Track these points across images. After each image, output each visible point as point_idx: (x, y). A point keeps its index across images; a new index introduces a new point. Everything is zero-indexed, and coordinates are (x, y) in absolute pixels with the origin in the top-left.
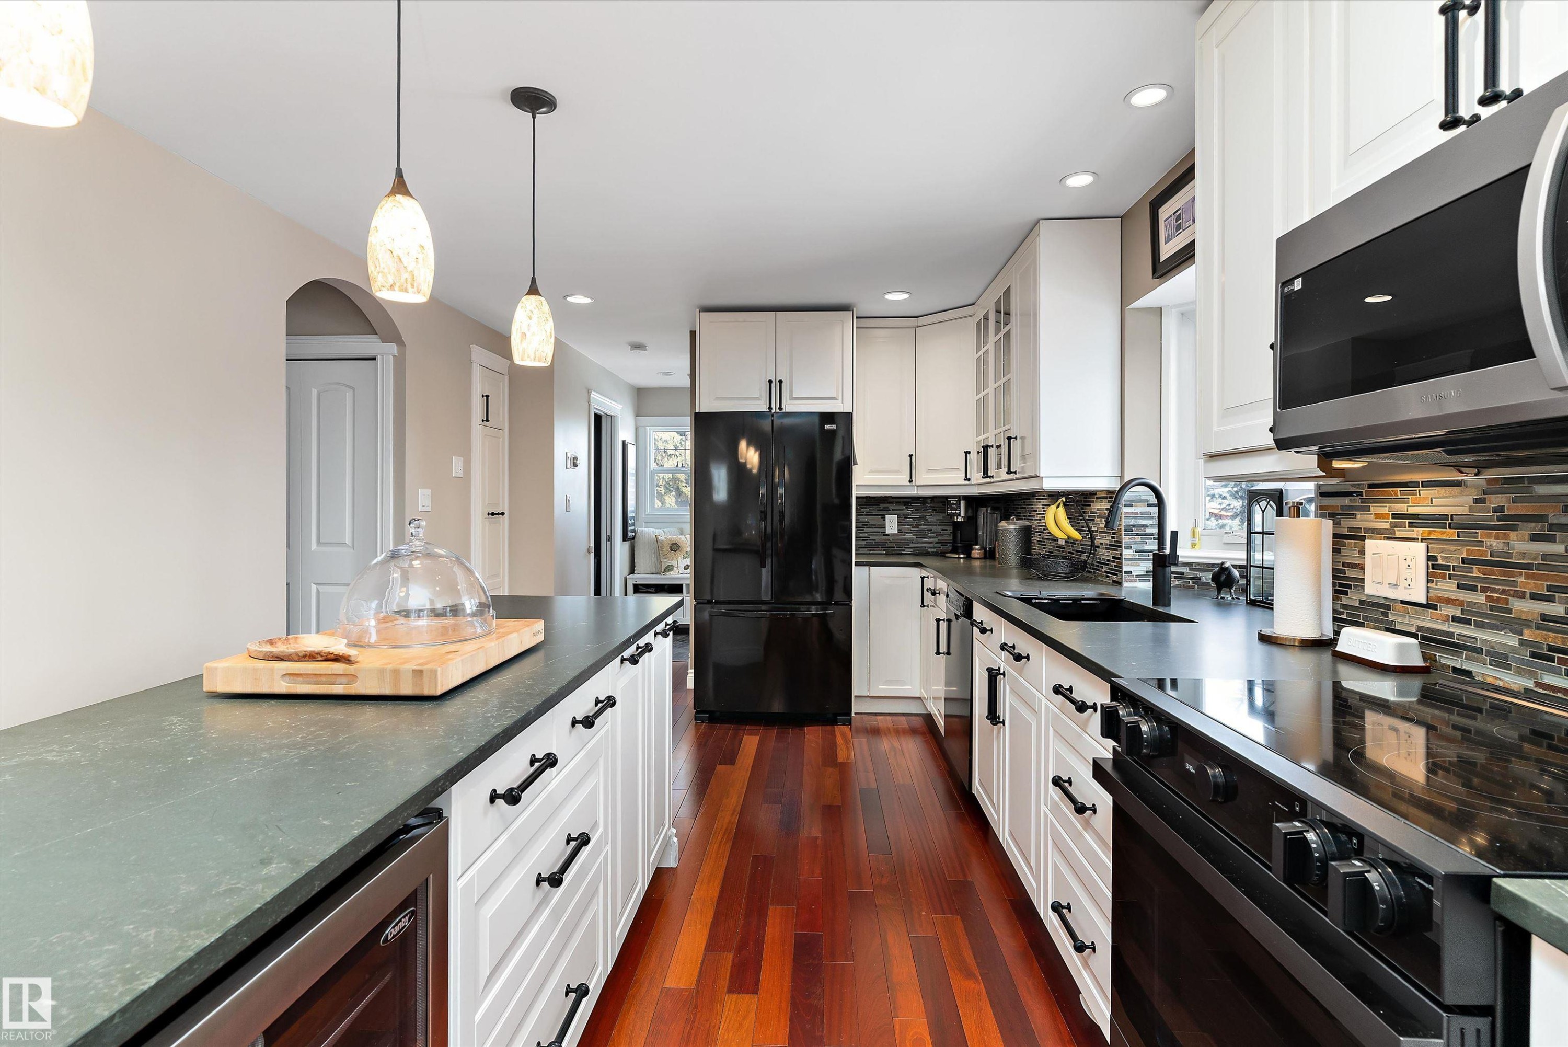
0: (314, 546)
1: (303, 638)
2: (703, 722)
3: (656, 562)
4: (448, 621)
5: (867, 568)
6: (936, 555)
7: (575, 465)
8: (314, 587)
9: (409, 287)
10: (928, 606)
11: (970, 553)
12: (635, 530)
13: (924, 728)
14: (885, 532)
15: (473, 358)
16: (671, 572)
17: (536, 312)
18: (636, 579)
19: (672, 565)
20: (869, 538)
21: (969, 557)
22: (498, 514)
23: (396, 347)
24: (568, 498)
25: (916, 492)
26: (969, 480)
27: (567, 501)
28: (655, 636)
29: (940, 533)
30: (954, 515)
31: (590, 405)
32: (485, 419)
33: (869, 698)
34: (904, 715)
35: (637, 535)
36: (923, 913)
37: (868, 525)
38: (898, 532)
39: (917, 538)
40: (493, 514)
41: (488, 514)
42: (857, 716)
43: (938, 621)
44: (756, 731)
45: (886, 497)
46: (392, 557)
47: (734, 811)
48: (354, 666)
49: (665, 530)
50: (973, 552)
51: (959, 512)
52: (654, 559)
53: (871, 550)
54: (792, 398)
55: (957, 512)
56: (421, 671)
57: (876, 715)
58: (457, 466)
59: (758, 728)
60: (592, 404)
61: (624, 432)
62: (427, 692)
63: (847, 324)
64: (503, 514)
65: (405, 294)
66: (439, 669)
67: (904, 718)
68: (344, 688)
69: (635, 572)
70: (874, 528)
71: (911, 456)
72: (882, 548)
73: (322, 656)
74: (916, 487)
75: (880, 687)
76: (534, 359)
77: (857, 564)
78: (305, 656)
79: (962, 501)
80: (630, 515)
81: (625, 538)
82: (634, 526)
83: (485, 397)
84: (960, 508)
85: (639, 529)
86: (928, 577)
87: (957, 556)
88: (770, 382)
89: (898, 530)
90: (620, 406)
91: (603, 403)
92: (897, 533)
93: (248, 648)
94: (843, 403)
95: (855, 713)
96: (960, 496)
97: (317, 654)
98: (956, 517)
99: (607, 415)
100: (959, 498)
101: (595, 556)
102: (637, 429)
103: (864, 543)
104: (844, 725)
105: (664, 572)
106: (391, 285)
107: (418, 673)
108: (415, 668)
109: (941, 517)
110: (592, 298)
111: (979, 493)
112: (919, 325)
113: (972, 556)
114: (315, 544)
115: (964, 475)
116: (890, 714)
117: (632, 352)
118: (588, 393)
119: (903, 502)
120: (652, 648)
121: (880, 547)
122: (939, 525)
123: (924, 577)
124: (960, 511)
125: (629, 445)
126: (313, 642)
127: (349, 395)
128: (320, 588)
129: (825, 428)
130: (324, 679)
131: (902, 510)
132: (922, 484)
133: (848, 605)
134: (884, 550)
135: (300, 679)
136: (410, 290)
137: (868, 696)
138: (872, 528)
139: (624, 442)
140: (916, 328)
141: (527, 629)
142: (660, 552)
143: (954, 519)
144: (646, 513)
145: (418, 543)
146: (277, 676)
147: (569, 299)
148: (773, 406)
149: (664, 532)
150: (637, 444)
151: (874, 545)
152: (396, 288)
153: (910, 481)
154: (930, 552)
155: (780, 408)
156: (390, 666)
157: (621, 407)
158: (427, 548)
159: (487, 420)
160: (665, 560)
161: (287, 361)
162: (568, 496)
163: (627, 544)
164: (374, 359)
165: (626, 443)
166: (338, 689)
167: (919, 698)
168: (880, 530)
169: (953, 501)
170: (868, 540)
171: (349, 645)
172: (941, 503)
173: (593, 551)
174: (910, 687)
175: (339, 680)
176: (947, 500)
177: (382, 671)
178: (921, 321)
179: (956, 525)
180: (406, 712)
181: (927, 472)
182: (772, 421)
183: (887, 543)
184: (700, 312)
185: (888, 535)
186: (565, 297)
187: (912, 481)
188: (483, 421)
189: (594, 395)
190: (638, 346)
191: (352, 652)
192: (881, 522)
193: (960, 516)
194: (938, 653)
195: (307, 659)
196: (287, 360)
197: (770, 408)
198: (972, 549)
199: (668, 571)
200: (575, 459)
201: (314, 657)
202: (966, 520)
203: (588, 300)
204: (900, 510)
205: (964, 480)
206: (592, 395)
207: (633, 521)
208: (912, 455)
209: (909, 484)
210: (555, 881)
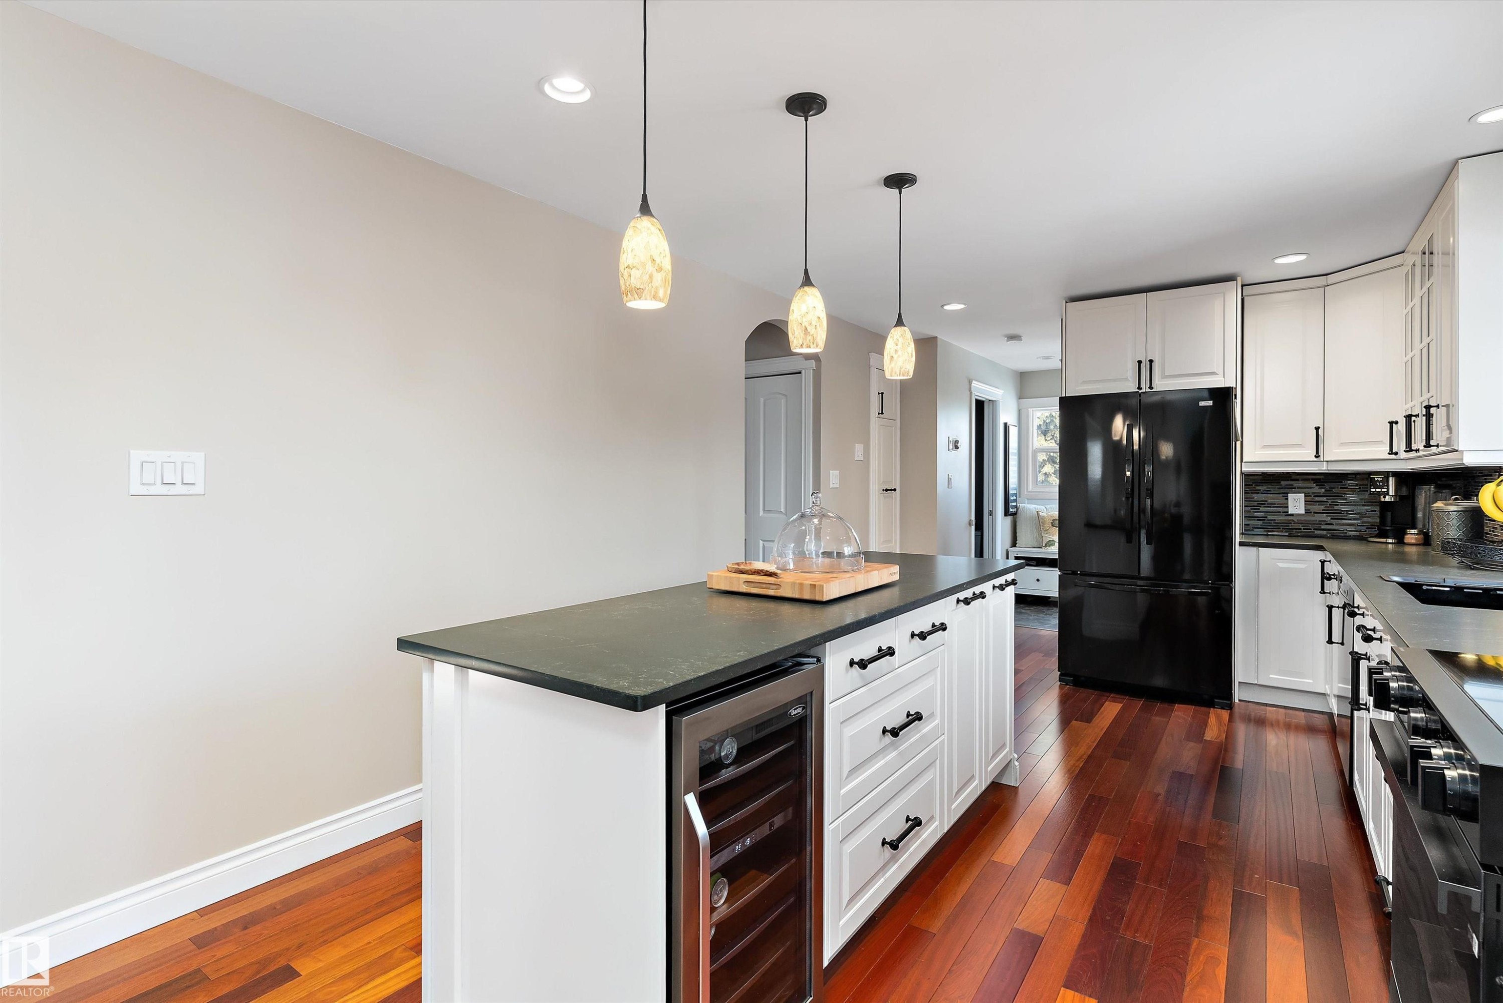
0: (761, 513)
1: (754, 563)
2: (1067, 684)
3: (1038, 537)
4: (835, 560)
5: (1255, 549)
6: (1355, 538)
7: (957, 448)
8: (761, 542)
9: (811, 344)
10: (1330, 593)
11: (1403, 538)
12: (1017, 505)
13: (1325, 727)
14: (1288, 512)
15: (872, 363)
16: (1052, 547)
17: (901, 340)
18: (1017, 552)
19: (1053, 541)
20: (1266, 517)
21: (1400, 541)
22: (891, 490)
23: (814, 362)
24: (950, 477)
25: (1324, 469)
26: (1396, 454)
27: (949, 480)
28: (994, 589)
29: (1366, 514)
30: (1379, 494)
31: (971, 393)
32: (881, 412)
33: (1257, 687)
34: (1303, 710)
35: (1019, 511)
36: (1256, 876)
37: (1265, 504)
38: (1306, 513)
39: (1332, 519)
40: (887, 490)
41: (883, 490)
42: (1242, 703)
43: (1330, 608)
44: (1120, 700)
45: (1288, 473)
46: (802, 516)
47: (1081, 758)
48: (779, 580)
49: (1048, 507)
50: (1407, 536)
51: (1386, 490)
52: (1036, 534)
53: (1269, 531)
54: (1164, 377)
55: (1383, 490)
56: (815, 585)
57: (1266, 706)
58: (859, 451)
59: (1122, 697)
60: (973, 392)
61: (1006, 414)
62: (818, 598)
63: (1231, 295)
64: (895, 490)
65: (810, 349)
66: (825, 585)
67: (1303, 713)
68: (774, 592)
69: (1017, 546)
70: (1273, 507)
71: (1317, 429)
72: (1283, 529)
73: (763, 573)
74: (1325, 462)
75: (1271, 676)
76: (900, 374)
77: (1241, 544)
78: (755, 572)
79: (1391, 478)
80: (1011, 492)
81: (1007, 513)
82: (1017, 502)
83: (881, 395)
84: (1388, 486)
85: (1021, 505)
86: (1330, 561)
87: (1384, 540)
88: (1140, 362)
89: (1305, 510)
90: (1000, 391)
91: (982, 390)
92: (1304, 513)
93: (727, 566)
94: (1224, 377)
95: (1239, 700)
96: (1388, 473)
97: (761, 571)
98: (1382, 497)
99: (989, 400)
100: (1387, 475)
101: (976, 530)
102: (1019, 411)
103: (1260, 523)
104: (1222, 708)
105: (1046, 546)
106: (801, 345)
107: (813, 586)
108: (811, 583)
109: (1366, 496)
110: (965, 304)
111: (1412, 469)
112: (1329, 283)
113: (1406, 541)
114: (762, 512)
115: (1388, 448)
116: (1285, 707)
117: (1009, 342)
118: (970, 382)
119: (1313, 480)
120: (986, 596)
121: (1281, 528)
122: (1363, 505)
123: (1325, 561)
124: (1388, 489)
125: (1010, 427)
126: (759, 565)
127: (783, 401)
128: (765, 543)
129: (1200, 405)
130: (764, 586)
131: (1311, 488)
132: (1333, 459)
133: (1229, 585)
134: (1286, 532)
135: (752, 584)
136: (812, 346)
137: (1256, 684)
138: (1271, 507)
139: (1006, 424)
140: (1325, 287)
141: (885, 570)
142: (1041, 527)
143: (1380, 498)
144: (1029, 490)
145: (817, 508)
146: (741, 582)
147: (946, 307)
148: (1143, 385)
149: (1046, 508)
150: (1019, 425)
151: (1273, 526)
152: (804, 346)
153: (1317, 456)
154: (1350, 536)
155: (1151, 388)
156: (798, 581)
157: (1003, 392)
158: (822, 512)
159: (882, 413)
160: (1046, 535)
161: (746, 380)
162: (950, 475)
163: (1009, 519)
164: (800, 373)
165: (1008, 425)
166: (771, 592)
167: (1324, 694)
168: (1281, 509)
169: (1378, 478)
170: (1265, 520)
171: (777, 568)
172: (1365, 479)
173: (974, 524)
174: (1311, 681)
175: (772, 586)
176: (1369, 476)
177: (793, 584)
178: (1332, 279)
179: (1385, 506)
180: (807, 610)
181: (1340, 445)
182: (1140, 400)
183: (1291, 523)
184: (1066, 302)
185: (1292, 515)
186: (942, 306)
187: (1319, 456)
188: (879, 414)
189: (975, 384)
190: (1013, 337)
191: (779, 572)
192: (1283, 501)
193: (1388, 494)
194: (1330, 641)
195: (756, 574)
196: (746, 378)
197: (1140, 388)
198: (1406, 533)
199: (1050, 546)
200: (957, 442)
201: (759, 573)
202: (1398, 500)
203: (962, 306)
204: (1308, 488)
205: (1389, 454)
206: (973, 384)
207: (1015, 498)
208: (1319, 428)
209: (1315, 459)
210: (895, 733)
